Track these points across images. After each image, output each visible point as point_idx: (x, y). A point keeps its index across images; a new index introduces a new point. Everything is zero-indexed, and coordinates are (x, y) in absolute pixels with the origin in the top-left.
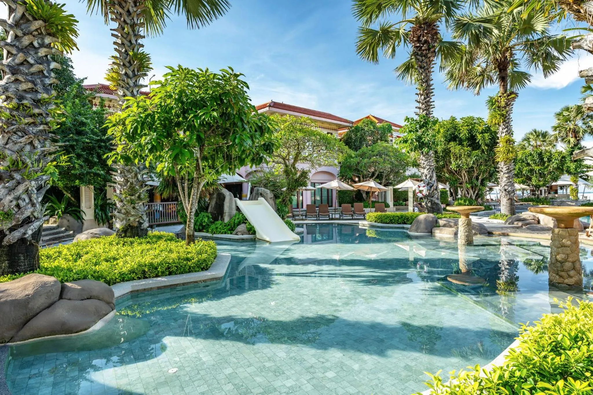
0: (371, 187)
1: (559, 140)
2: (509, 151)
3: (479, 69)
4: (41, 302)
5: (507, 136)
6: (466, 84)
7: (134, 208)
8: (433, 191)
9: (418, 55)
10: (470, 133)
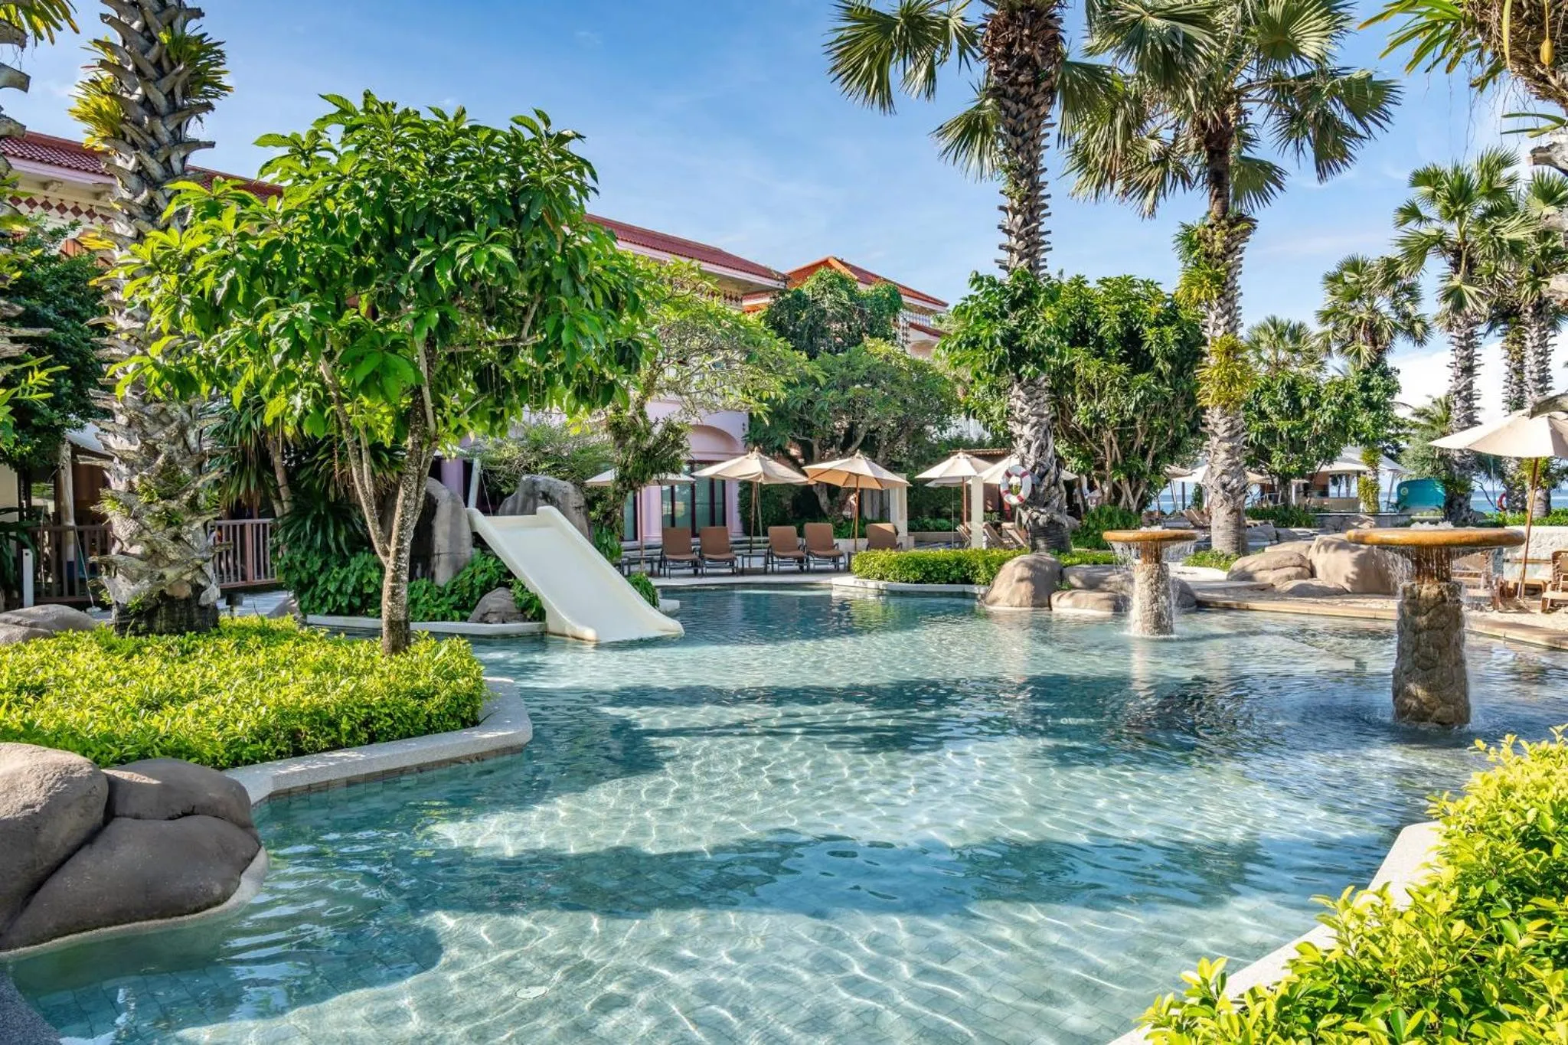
0: (858, 475)
1: (1335, 347)
2: (1233, 380)
3: (1154, 145)
4: (69, 826)
5: (1230, 337)
6: (1119, 184)
7: (176, 538)
8: (1048, 488)
9: (1004, 95)
10: (1124, 323)
